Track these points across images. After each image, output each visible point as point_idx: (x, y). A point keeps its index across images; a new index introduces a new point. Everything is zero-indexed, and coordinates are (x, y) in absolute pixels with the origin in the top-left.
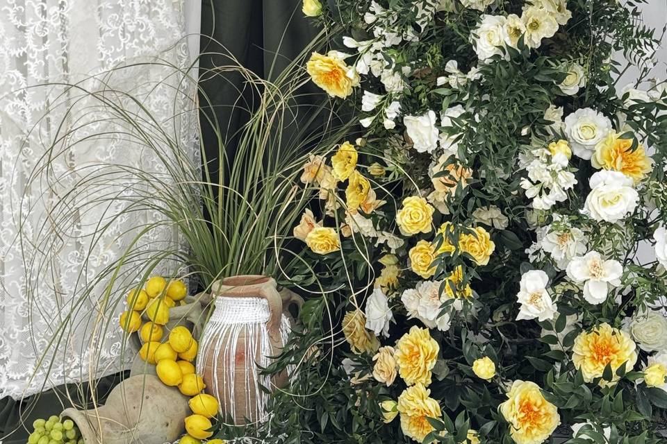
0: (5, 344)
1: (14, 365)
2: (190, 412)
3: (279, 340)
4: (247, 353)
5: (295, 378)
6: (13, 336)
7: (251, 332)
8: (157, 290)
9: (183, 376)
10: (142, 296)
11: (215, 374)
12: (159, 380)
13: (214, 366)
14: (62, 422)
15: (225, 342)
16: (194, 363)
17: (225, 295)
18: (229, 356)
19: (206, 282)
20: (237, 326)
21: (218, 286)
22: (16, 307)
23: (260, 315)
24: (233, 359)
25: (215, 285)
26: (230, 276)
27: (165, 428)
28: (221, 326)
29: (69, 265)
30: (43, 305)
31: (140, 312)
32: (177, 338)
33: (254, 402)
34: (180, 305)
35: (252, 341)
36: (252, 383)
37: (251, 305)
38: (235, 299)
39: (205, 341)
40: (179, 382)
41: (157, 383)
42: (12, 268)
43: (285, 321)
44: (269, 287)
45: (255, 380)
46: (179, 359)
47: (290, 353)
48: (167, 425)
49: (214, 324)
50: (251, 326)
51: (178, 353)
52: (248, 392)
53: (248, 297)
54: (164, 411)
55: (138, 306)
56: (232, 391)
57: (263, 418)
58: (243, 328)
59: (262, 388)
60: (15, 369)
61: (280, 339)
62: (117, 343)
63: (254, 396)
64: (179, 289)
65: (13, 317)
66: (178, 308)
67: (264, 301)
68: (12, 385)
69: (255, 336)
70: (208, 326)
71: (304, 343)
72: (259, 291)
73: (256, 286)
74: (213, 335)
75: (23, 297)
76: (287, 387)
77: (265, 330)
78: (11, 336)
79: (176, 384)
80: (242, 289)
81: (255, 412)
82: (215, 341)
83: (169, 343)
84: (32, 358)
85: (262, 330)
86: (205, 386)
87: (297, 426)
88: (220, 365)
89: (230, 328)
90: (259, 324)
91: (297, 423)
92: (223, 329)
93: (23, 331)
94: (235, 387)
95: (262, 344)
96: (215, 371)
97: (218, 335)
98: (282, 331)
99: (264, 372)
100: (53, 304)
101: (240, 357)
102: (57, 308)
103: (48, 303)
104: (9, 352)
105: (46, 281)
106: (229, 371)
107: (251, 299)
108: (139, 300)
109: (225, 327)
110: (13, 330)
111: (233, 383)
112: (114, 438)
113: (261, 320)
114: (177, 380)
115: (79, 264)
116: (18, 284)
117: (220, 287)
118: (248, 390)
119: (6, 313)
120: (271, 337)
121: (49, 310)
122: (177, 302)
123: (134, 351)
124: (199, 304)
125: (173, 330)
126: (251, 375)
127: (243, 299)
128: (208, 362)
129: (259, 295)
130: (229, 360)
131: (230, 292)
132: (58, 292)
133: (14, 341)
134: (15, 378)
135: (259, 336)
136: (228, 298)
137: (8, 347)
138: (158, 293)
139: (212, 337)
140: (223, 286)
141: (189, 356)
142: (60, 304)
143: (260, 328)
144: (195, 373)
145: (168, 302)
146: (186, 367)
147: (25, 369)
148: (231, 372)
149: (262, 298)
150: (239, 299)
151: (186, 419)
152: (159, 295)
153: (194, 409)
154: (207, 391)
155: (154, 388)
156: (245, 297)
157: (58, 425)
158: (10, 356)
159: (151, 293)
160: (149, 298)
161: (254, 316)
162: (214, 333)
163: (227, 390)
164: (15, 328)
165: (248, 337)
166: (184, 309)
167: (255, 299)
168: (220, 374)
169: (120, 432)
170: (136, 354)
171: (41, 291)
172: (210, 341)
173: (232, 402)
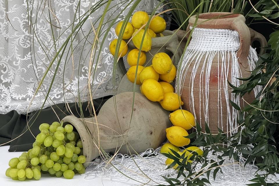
0: (9, 70)
1: (16, 88)
2: (170, 124)
3: (247, 67)
4: (220, 76)
5: (262, 97)
6: (16, 63)
7: (223, 59)
8: (142, 22)
9: (164, 94)
10: (128, 27)
11: (192, 93)
12: (144, 96)
13: (191, 87)
14: (64, 126)
15: (200, 66)
16: (173, 84)
17: (201, 26)
18: (204, 78)
19: (181, 19)
20: (211, 53)
21: (195, 19)
22: (18, 39)
23: (232, 44)
24: (207, 80)
25: (192, 19)
26: (203, 12)
27: (149, 136)
28: (197, 53)
29: (63, 5)
30: (41, 38)
31: (126, 41)
32: (159, 62)
33: (225, 118)
34: (160, 36)
35: (224, 66)
36: (224, 101)
37: (224, 35)
38: (210, 30)
39: (184, 64)
40: (162, 98)
41: (142, 99)
42: (15, 6)
43: (253, 51)
44: (240, 21)
45: (227, 99)
46: (161, 80)
47: (259, 76)
48: (151, 133)
49: (191, 51)
50: (223, 53)
51: (160, 75)
52: (220, 109)
53: (221, 29)
54: (148, 121)
55: (125, 36)
56: (207, 108)
57: (234, 130)
58: (217, 55)
59: (232, 104)
60: (18, 91)
61: (248, 65)
62: (102, 73)
63: (225, 113)
64: (159, 23)
65: (16, 48)
66: (159, 38)
67: (235, 33)
68: (15, 104)
69: (227, 62)
70: (186, 53)
71: (270, 68)
72: (231, 24)
73: (228, 19)
74: (190, 60)
75: (24, 31)
76: (256, 103)
77: (236, 57)
78: (14, 63)
79: (159, 100)
80: (217, 21)
81: (226, 126)
82: (192, 65)
83: (153, 67)
84: (32, 83)
85: (233, 57)
86: (183, 103)
87: (265, 136)
88: (196, 86)
89: (205, 55)
90: (230, 52)
91: (264, 134)
92: (199, 55)
93: (24, 59)
94: (209, 104)
95: (233, 69)
96: (192, 90)
97: (194, 60)
98: (250, 59)
99: (236, 91)
100: (49, 37)
101: (214, 79)
102: (52, 41)
103: (45, 37)
104: (12, 76)
105: (43, 18)
106: (204, 91)
107: (224, 30)
108: (126, 31)
109: (200, 53)
110: (16, 58)
111: (207, 101)
112: (107, 141)
113: (232, 49)
114: (160, 96)
115: (71, 4)
116: (19, 20)
117: (197, 20)
118: (220, 107)
119: (9, 44)
120: (240, 63)
121: (46, 42)
122: (158, 34)
123: (120, 75)
124: (176, 36)
125: (156, 55)
126: (223, 95)
127: (217, 30)
128: (187, 83)
129: (231, 28)
130: (204, 81)
131: (205, 23)
132: (54, 26)
133: (17, 67)
134: (17, 99)
135: (231, 62)
136: (204, 30)
137: (11, 73)
138: (142, 25)
139: (189, 62)
140: (199, 19)
141: (169, 78)
142: (55, 38)
143: (231, 55)
144: (174, 92)
145: (150, 33)
146: (167, 87)
147: (26, 91)
148: (206, 91)
149: (233, 30)
150: (213, 30)
151: (168, 129)
152: (144, 26)
153: (173, 121)
154: (184, 107)
155: (140, 103)
156: (218, 29)
157: (61, 128)
158: (13, 80)
159: (136, 24)
160: (134, 29)
161: (226, 45)
162: (191, 59)
163: (202, 106)
164: (18, 57)
165: (221, 62)
166: (163, 40)
167: (227, 31)
168: (196, 93)
169: (112, 136)
170: (122, 78)
171: (40, 26)
172: (187, 66)
173: (206, 117)
